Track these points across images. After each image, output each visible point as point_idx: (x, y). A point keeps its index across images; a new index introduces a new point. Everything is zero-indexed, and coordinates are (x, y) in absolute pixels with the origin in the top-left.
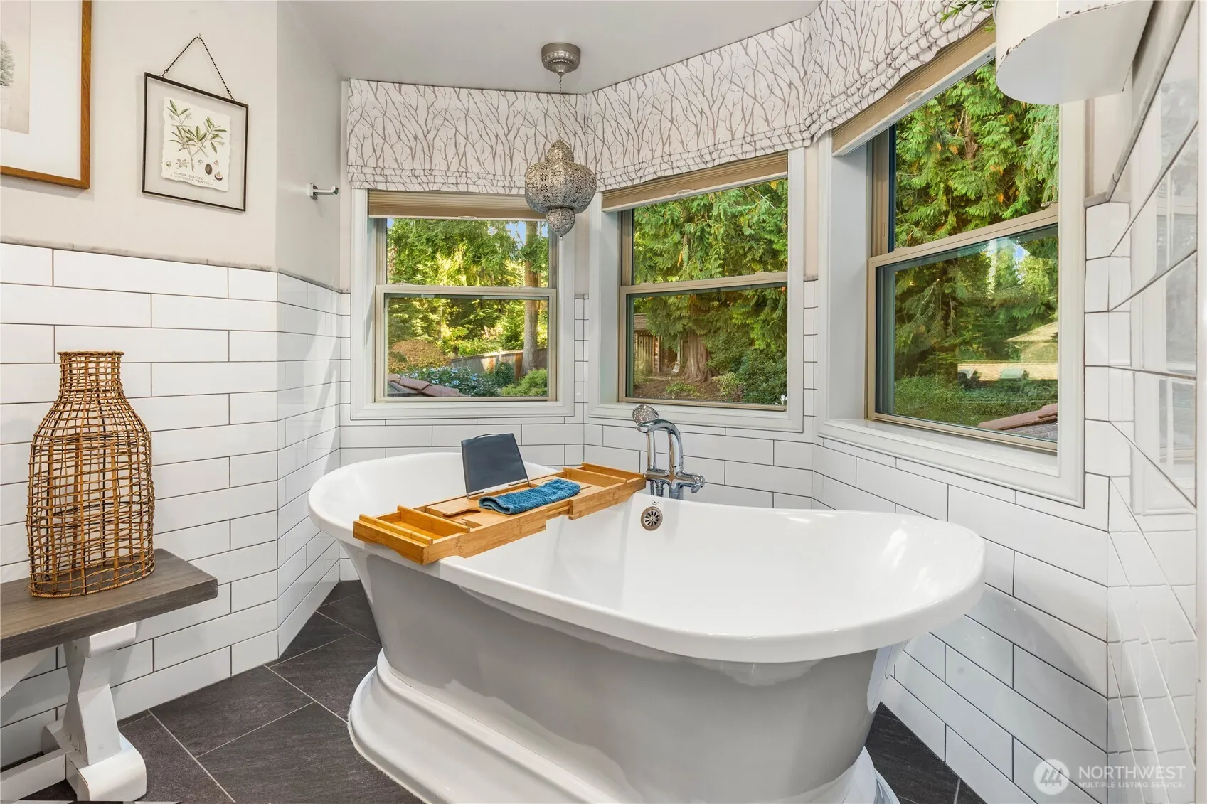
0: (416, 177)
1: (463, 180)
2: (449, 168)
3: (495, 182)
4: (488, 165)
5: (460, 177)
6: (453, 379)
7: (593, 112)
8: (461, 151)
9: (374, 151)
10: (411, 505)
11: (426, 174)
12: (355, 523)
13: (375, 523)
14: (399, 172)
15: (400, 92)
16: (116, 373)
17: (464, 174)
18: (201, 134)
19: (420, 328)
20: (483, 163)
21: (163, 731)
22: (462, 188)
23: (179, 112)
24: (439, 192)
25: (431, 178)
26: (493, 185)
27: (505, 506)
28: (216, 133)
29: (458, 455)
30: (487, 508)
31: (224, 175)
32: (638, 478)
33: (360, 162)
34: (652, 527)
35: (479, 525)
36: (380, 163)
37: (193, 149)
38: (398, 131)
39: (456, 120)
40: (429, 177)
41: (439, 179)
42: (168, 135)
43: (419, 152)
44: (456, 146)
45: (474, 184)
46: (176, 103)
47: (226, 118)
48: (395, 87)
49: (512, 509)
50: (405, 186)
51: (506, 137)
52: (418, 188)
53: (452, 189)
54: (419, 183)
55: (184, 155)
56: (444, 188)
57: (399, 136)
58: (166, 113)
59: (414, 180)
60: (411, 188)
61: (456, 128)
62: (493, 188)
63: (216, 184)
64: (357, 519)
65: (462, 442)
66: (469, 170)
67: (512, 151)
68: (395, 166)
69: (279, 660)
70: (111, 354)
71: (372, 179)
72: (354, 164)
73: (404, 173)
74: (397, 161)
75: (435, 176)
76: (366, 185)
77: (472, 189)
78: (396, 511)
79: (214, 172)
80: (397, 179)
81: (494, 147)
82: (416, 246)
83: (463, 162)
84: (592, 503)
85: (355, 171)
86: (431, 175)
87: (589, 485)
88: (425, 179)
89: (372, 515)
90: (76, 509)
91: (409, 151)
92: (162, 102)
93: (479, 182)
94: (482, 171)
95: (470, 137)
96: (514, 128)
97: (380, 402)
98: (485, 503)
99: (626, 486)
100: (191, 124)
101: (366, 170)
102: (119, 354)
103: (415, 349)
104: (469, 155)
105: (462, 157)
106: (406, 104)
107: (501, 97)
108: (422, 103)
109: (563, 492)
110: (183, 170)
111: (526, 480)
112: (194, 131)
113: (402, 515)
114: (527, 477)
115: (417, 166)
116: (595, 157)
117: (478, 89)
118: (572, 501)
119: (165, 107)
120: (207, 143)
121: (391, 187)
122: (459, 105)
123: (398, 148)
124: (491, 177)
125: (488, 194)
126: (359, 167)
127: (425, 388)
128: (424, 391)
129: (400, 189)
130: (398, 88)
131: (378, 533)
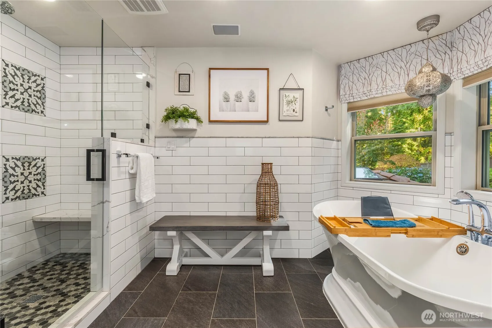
0: (365, 94)
1: (385, 90)
2: (378, 87)
3: (400, 88)
4: (397, 82)
5: (383, 89)
6: (419, 173)
7: (456, 38)
8: (384, 79)
9: (349, 88)
10: (338, 216)
11: (369, 92)
12: (319, 217)
13: (323, 218)
14: (358, 94)
15: (359, 63)
16: (271, 168)
17: (385, 88)
18: (292, 101)
19: (407, 149)
20: (394, 81)
21: (281, 264)
22: (385, 94)
23: (287, 96)
24: (374, 98)
25: (371, 93)
26: (399, 89)
27: (371, 223)
28: (295, 99)
29: (359, 202)
30: (365, 223)
31: (298, 112)
32: (461, 229)
33: (344, 94)
34: (462, 254)
35: (357, 227)
36: (351, 92)
37: (290, 106)
38: (358, 78)
39: (381, 66)
40: (370, 93)
41: (374, 93)
42: (285, 104)
43: (366, 84)
44: (382, 77)
45: (390, 91)
46: (286, 94)
47: (298, 94)
48: (357, 62)
49: (373, 225)
50: (361, 98)
51: (406, 66)
52: (366, 98)
53: (380, 95)
54: (366, 96)
55: (288, 108)
56: (376, 96)
57: (358, 80)
58: (284, 97)
59: (364, 95)
60: (363, 98)
61: (382, 69)
62: (399, 90)
63: (296, 114)
64: (320, 216)
65: (361, 197)
66: (387, 86)
67: (408, 72)
68: (357, 92)
69: (312, 259)
70: (270, 164)
71: (348, 99)
72: (342, 95)
73: (360, 94)
74: (357, 90)
75: (372, 92)
76: (347, 101)
77: (389, 93)
78: (333, 216)
79: (295, 111)
80: (357, 96)
81: (399, 73)
82: (402, 111)
83: (385, 84)
84: (421, 233)
85: (343, 97)
86: (371, 92)
87: (424, 225)
88: (368, 94)
89: (324, 216)
90: (265, 201)
91: (362, 84)
92: (283, 95)
93: (392, 90)
94: (393, 84)
95: (388, 71)
96: (410, 61)
97: (353, 181)
98: (365, 221)
99: (448, 230)
100: (289, 99)
101: (346, 96)
102: (272, 164)
103: (401, 159)
104: (387, 79)
105: (384, 81)
106: (361, 66)
107: (403, 49)
108: (368, 63)
109: (405, 225)
110: (289, 112)
111: (393, 217)
112: (290, 101)
113: (335, 219)
114: (393, 216)
115: (365, 90)
116: (458, 61)
117: (392, 50)
118: (408, 229)
119: (284, 96)
120: (293, 103)
121: (355, 100)
122: (383, 59)
123: (358, 85)
124: (398, 86)
125: (397, 94)
126: (344, 95)
127: (392, 176)
128: (391, 178)
129: (359, 100)
130: (358, 62)
131: (323, 221)
